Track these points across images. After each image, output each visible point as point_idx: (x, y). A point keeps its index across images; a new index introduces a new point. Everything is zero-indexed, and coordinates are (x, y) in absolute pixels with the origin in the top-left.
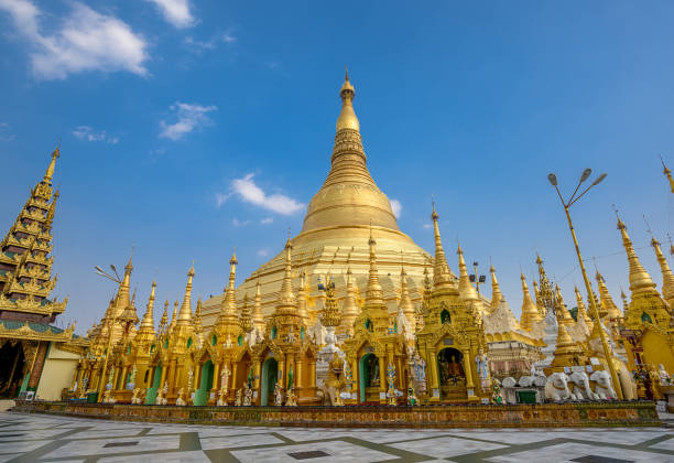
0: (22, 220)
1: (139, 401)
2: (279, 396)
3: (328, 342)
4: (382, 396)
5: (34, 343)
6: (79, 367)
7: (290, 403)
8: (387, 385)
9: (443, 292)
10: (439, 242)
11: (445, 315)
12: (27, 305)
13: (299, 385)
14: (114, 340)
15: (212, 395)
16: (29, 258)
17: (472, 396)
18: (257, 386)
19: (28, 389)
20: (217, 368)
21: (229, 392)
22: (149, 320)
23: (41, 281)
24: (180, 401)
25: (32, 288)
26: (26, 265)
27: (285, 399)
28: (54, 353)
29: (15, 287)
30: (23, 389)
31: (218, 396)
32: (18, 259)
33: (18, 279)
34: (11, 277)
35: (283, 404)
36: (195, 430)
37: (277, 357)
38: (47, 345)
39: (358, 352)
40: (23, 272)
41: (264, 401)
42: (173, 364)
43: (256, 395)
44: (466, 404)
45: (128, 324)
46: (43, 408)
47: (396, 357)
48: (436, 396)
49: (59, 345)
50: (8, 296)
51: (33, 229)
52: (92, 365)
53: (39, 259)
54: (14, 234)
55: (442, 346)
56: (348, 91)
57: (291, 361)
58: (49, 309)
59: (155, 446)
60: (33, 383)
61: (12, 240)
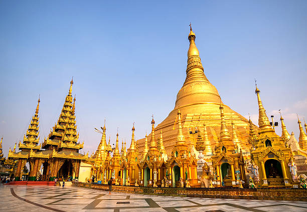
0: (64, 111)
1: (118, 184)
2: (182, 183)
3: (200, 158)
4: (234, 183)
5: (75, 160)
6: (92, 169)
7: (187, 186)
8: (236, 178)
9: (265, 130)
10: (261, 104)
11: (268, 143)
12: (71, 145)
13: (191, 178)
14: (104, 159)
15: (150, 182)
16: (69, 127)
17: (287, 183)
18: (171, 178)
19: (76, 178)
20: (151, 170)
21: (157, 181)
22: (117, 150)
23: (74, 136)
24: (136, 185)
25: (71, 138)
26: (68, 129)
27: (185, 184)
28: (82, 164)
29: (66, 138)
30: (74, 178)
31: (153, 182)
32: (65, 127)
33: (66, 135)
34: (63, 134)
35: (185, 186)
36: (149, 197)
37: (179, 165)
38: (79, 161)
39: (219, 162)
40: (67, 132)
41: (174, 186)
42: (131, 168)
43: (170, 182)
44: (284, 188)
45: (109, 152)
46: (83, 185)
47: (239, 164)
48: (265, 183)
49: (84, 161)
50: (64, 142)
51: (68, 114)
52: (97, 169)
53: (72, 127)
54: (62, 117)
55: (267, 158)
56: (192, 36)
57: (185, 167)
58: (78, 147)
59: (138, 204)
60: (77, 176)
61: (62, 120)
